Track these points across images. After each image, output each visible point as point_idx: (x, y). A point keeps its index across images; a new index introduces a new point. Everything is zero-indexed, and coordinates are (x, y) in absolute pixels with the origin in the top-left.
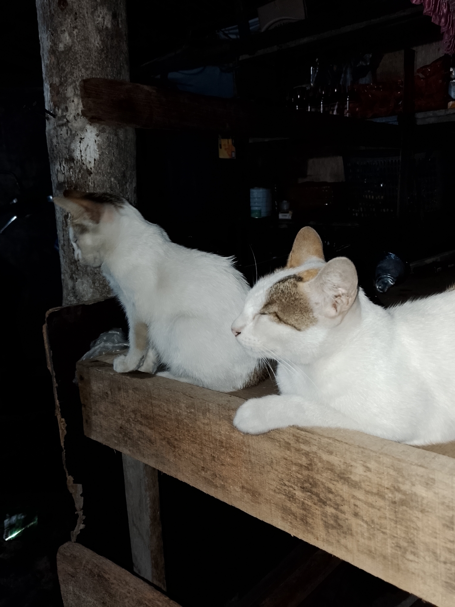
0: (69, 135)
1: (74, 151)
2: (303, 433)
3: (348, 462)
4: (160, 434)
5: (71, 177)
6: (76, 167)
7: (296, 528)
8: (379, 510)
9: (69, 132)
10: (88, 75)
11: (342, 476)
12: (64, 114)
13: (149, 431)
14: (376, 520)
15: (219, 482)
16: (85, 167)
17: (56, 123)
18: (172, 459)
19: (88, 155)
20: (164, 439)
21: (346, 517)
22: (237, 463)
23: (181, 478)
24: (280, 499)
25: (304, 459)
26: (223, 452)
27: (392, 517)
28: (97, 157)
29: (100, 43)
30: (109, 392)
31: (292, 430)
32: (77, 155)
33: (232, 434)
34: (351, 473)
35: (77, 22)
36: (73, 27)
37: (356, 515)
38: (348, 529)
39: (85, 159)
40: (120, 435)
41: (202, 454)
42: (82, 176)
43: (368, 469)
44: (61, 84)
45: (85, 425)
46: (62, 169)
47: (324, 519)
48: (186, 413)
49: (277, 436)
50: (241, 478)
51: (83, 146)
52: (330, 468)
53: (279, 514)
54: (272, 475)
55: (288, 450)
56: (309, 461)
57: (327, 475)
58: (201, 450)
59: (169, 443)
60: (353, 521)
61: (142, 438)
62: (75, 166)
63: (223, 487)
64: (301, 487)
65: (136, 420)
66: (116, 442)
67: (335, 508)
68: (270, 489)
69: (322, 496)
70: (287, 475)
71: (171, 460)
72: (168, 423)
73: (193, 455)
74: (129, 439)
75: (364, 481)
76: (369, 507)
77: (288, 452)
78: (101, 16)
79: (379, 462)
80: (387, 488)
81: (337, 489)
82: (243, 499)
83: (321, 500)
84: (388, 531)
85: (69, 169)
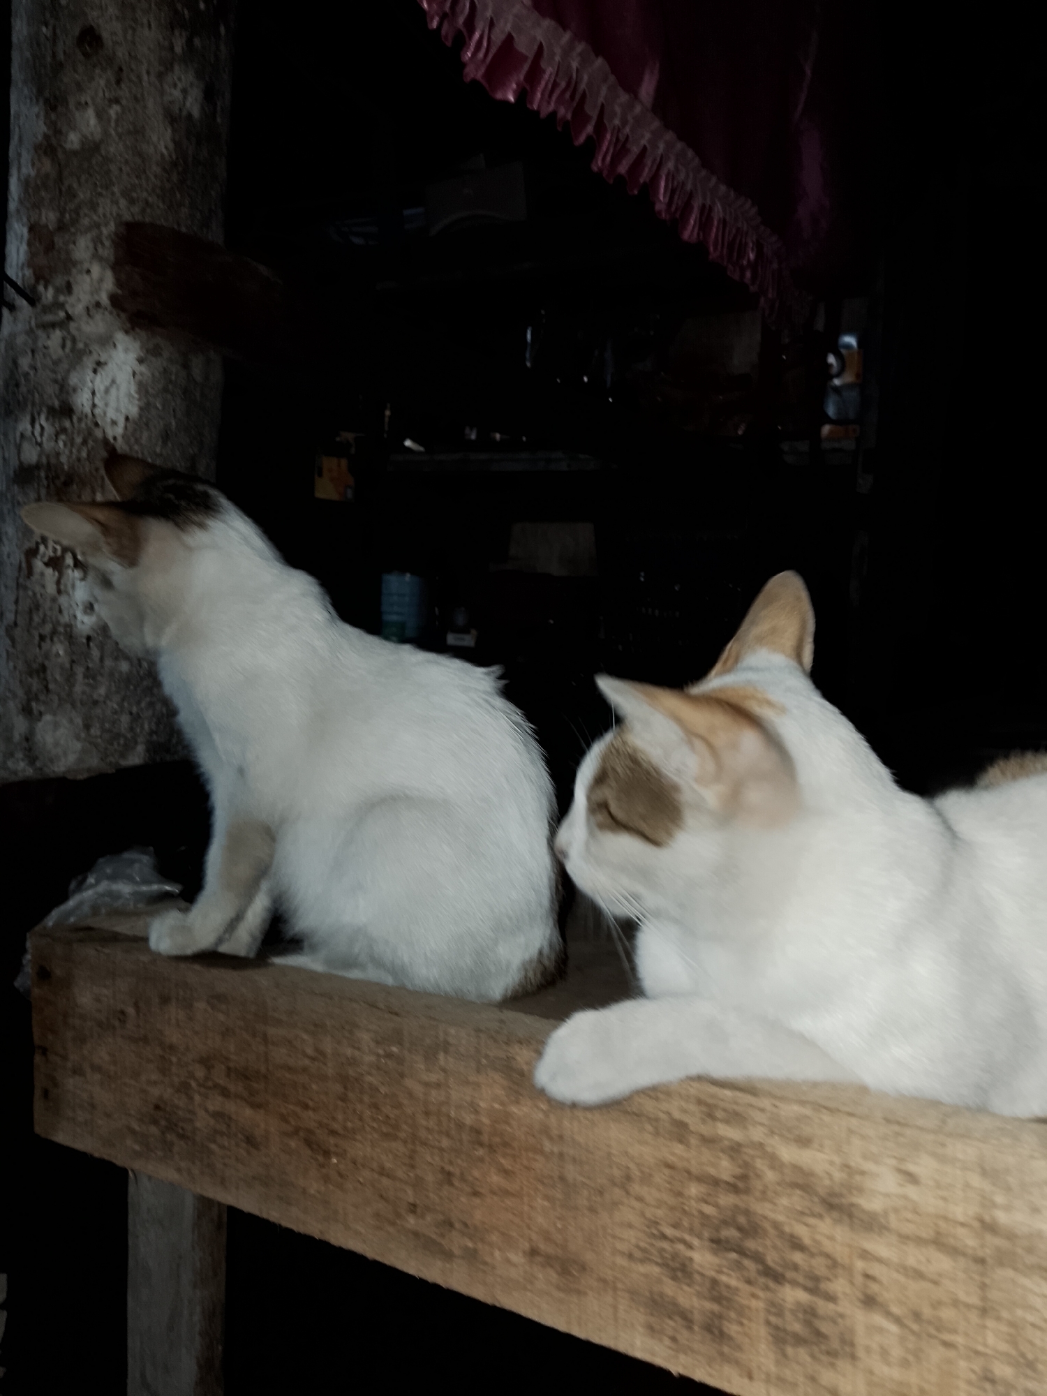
0: (67, 350)
1: (75, 390)
2: (728, 1093)
3: (853, 1164)
4: (284, 1119)
5: (58, 454)
6: (76, 431)
7: (688, 1350)
8: (936, 1283)
9: (69, 344)
10: (133, 215)
11: (835, 1201)
12: (62, 298)
13: (248, 1112)
14: (927, 1312)
15: (456, 1242)
16: (98, 433)
17: (36, 318)
18: (314, 1187)
19: (113, 404)
20: (296, 1131)
21: (840, 1309)
22: (522, 1188)
23: (340, 1237)
24: (646, 1276)
25: (725, 1163)
26: (481, 1160)
27: (974, 1300)
28: (134, 411)
29: (171, 146)
30: (131, 1011)
31: (695, 1089)
32: (82, 400)
33: (514, 1109)
34: (860, 1190)
35: (121, 88)
36: (110, 101)
37: (870, 1302)
38: (843, 1341)
39: (102, 415)
40: (153, 1130)
41: (413, 1167)
42: (88, 455)
43: (912, 1178)
44: (62, 227)
45: (38, 1105)
46: (37, 433)
47: (773, 1319)
48: (373, 1058)
49: (649, 1106)
50: (529, 1228)
51: (100, 382)
52: (802, 1182)
53: (640, 1317)
54: (627, 1214)
55: (681, 1142)
56: (740, 1167)
57: (790, 1201)
58: (411, 1157)
59: (308, 1143)
60: (860, 1319)
61: (222, 1134)
62: (73, 426)
63: (471, 1256)
64: (712, 1241)
65: (210, 1084)
66: (137, 1147)
67: (806, 1289)
68: (615, 1252)
69: (771, 1258)
70: (672, 1209)
71: (312, 1192)
72: (314, 1087)
73: (383, 1172)
74: (182, 1137)
75: (896, 1210)
76: (907, 1276)
77: (679, 1149)
78: (180, 86)
79: (942, 1159)
80: (963, 1225)
81: (818, 1237)
82: (531, 1283)
83: (768, 1272)
84: (959, 1340)
85: (57, 435)
